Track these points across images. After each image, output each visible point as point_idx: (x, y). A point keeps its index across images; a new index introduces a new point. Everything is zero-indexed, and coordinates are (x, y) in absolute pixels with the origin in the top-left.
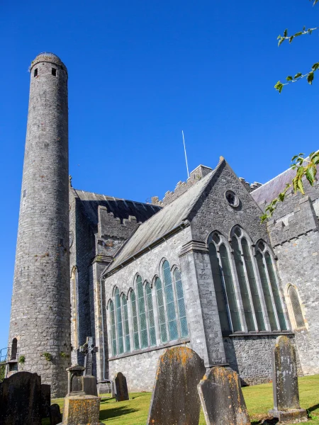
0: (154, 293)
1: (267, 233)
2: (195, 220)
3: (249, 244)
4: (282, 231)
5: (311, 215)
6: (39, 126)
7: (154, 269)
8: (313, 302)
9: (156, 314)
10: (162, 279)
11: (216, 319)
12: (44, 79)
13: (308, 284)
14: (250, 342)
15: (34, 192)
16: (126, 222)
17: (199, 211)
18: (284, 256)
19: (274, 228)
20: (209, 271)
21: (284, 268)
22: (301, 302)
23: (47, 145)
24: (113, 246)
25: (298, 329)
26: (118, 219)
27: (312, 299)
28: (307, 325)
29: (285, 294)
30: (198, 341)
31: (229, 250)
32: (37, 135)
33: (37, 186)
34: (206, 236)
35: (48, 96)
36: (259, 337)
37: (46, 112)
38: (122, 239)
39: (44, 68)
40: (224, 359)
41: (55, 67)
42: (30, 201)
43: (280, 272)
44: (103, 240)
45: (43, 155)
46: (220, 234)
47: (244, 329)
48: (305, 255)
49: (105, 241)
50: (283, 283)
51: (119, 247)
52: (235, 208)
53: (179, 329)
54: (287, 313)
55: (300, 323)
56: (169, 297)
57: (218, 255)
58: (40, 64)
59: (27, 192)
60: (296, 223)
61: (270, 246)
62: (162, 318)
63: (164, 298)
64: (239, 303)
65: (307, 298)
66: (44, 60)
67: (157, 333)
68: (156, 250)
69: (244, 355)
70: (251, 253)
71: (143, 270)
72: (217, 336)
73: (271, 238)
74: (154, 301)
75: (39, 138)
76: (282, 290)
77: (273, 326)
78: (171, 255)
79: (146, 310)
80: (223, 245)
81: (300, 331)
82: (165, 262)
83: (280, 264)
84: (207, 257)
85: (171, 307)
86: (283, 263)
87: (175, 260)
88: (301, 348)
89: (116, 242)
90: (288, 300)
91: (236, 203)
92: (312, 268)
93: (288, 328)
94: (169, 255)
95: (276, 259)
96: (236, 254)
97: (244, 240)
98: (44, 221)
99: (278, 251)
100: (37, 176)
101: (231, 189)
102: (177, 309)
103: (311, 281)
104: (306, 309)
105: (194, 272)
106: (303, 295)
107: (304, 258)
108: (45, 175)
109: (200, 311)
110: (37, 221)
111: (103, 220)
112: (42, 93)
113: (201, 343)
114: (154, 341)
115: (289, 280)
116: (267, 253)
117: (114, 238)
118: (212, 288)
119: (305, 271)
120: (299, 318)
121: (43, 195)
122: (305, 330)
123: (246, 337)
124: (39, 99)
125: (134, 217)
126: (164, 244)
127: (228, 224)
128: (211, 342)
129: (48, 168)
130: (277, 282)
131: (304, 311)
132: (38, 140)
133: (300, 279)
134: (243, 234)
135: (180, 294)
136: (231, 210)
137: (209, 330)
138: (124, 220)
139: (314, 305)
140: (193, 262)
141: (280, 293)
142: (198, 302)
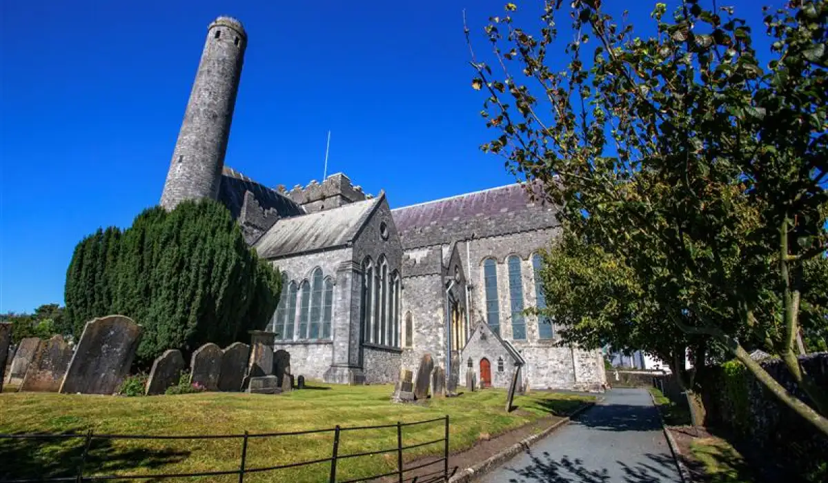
0: (299, 294)
1: (401, 265)
2: (356, 243)
3: (388, 271)
4: (413, 267)
5: (440, 261)
6: (210, 93)
7: (305, 273)
8: (424, 329)
9: (298, 313)
10: (311, 284)
11: (358, 329)
12: (226, 46)
13: (423, 314)
14: (374, 352)
15: (193, 161)
16: (268, 214)
17: (361, 236)
18: (410, 288)
19: (407, 262)
20: (359, 290)
21: (407, 297)
22: (414, 327)
23: (215, 117)
24: (252, 234)
25: (407, 347)
26: (261, 208)
27: (423, 327)
28: (414, 346)
29: (403, 318)
30: (341, 344)
31: (374, 274)
32: (207, 102)
33: (197, 156)
34: (361, 258)
35: (227, 64)
36: (381, 349)
37: (222, 81)
38: (261, 229)
39: (228, 35)
40: (357, 362)
41: (239, 37)
42: (187, 169)
43: (403, 299)
44: (244, 226)
45: (209, 126)
46: (372, 259)
47: (372, 340)
48: (427, 291)
49: (246, 228)
50: (404, 309)
51: (256, 237)
52: (384, 238)
53: (321, 332)
54: (401, 334)
55: (409, 343)
56: (316, 301)
57: (366, 276)
58: (225, 28)
59: (184, 158)
60: (426, 265)
61: (400, 277)
62: (303, 317)
63: (310, 301)
64: (372, 319)
65: (419, 325)
66: (230, 25)
67: (296, 329)
68: (312, 257)
69: (369, 361)
70: (388, 279)
71: (292, 271)
72: (355, 343)
73: (402, 270)
74: (299, 301)
75: (209, 106)
76: (401, 314)
77: (390, 342)
78: (327, 267)
79: (287, 307)
80: (371, 268)
81: (407, 350)
82: (318, 271)
83: (405, 293)
84: (360, 277)
85: (316, 310)
86: (407, 293)
87: (330, 271)
88: (405, 363)
89: (255, 231)
90: (404, 324)
91: (385, 234)
92: (429, 303)
93: (399, 346)
94: (324, 265)
95: (402, 288)
96: (377, 278)
97: (385, 267)
98: (198, 194)
99: (406, 282)
100: (199, 145)
101: (384, 221)
102: (322, 314)
103: (427, 313)
104: (417, 334)
105: (349, 288)
106: (417, 322)
107: (425, 294)
108: (208, 147)
109: (348, 321)
110: (190, 193)
111: (248, 207)
112: (221, 59)
113: (343, 347)
114: (290, 336)
115: (409, 308)
116: (397, 282)
117: (255, 227)
118: (359, 304)
119: (423, 303)
120: (409, 340)
121: (202, 167)
122: (412, 350)
123: (373, 348)
124: (216, 65)
125: (275, 210)
126: (321, 255)
127: (377, 252)
128: (352, 347)
129: (212, 141)
130: (399, 307)
131: (415, 335)
132: (206, 107)
133: (418, 309)
134: (385, 262)
135: (329, 301)
136: (381, 239)
137: (352, 337)
138: (266, 211)
139: (423, 331)
140: (350, 280)
141: (399, 316)
142: (349, 313)
